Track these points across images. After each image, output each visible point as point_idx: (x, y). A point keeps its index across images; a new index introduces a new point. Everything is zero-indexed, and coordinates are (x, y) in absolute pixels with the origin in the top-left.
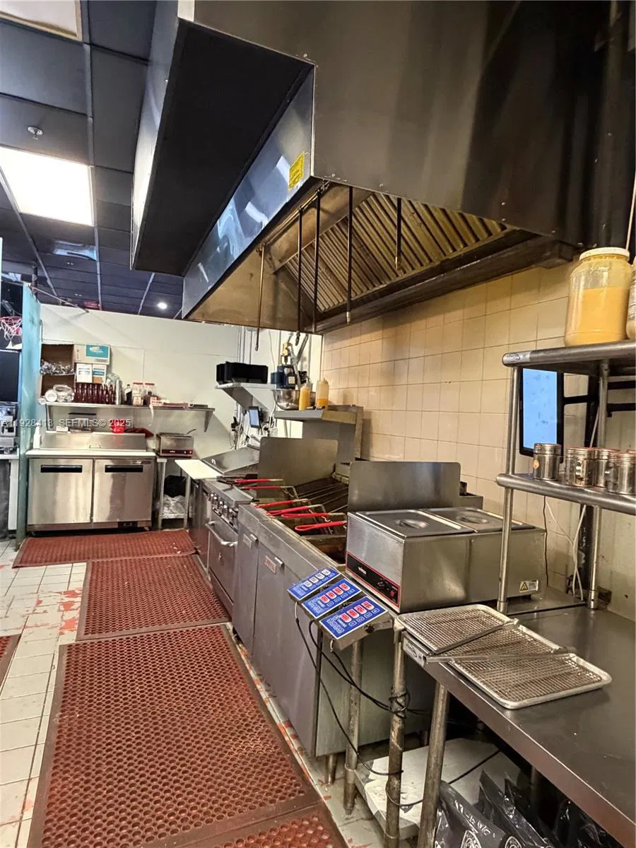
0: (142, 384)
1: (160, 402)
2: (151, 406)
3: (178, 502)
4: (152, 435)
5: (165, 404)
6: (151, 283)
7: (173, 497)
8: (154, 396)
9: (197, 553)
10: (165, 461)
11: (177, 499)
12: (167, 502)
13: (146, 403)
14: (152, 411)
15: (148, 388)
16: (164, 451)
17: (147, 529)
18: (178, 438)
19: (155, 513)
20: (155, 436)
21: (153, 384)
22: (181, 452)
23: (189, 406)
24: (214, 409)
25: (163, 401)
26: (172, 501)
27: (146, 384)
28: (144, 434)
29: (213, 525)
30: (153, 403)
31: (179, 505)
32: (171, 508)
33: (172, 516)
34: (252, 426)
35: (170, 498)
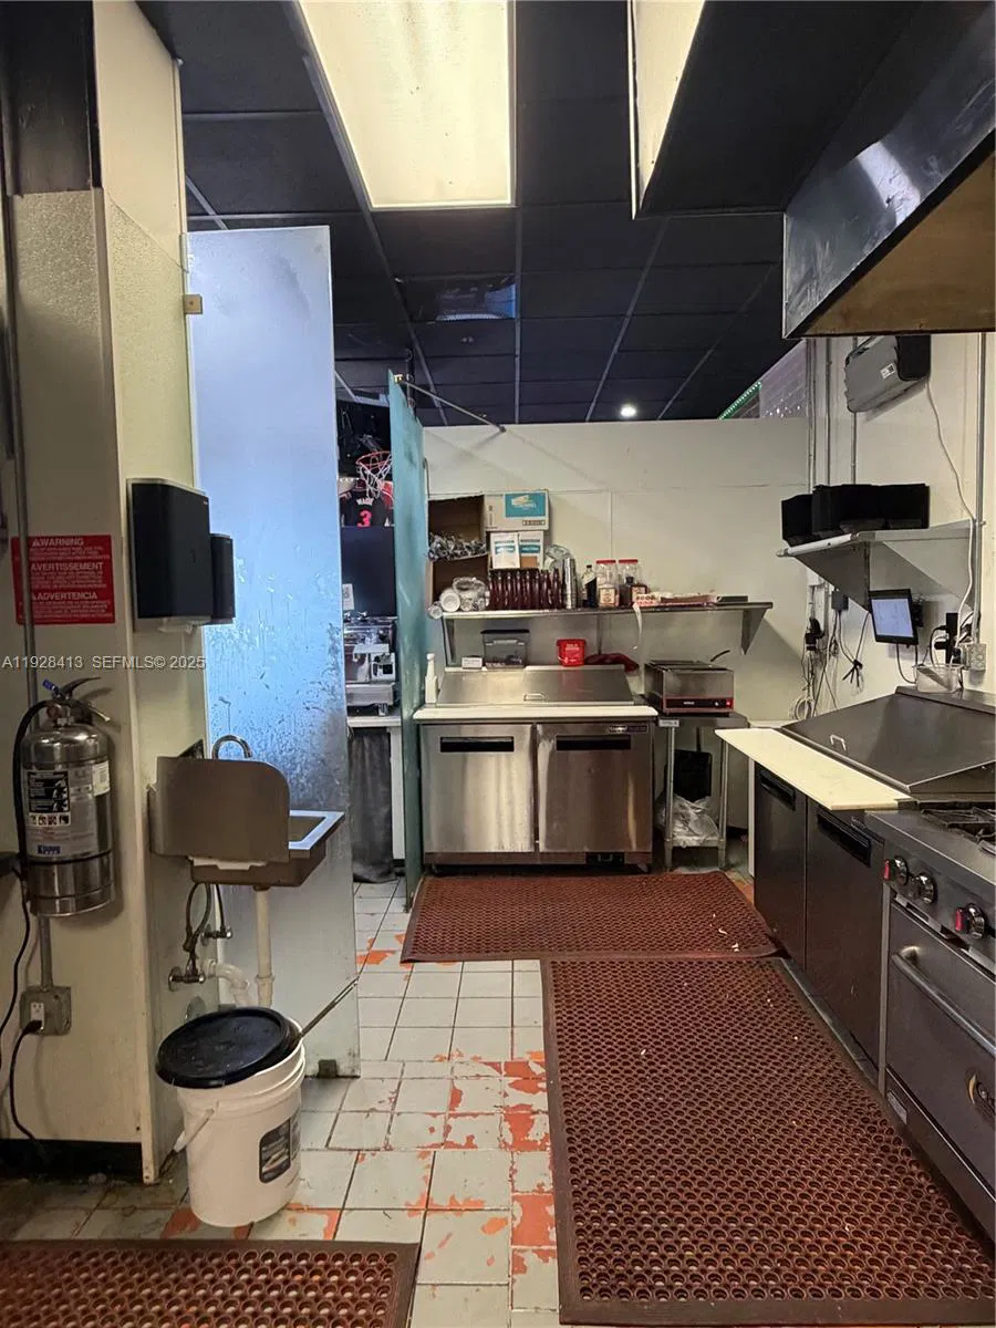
0: (614, 561)
1: (653, 598)
2: (636, 607)
3: (703, 812)
4: (637, 666)
5: (663, 599)
6: (615, 355)
7: (693, 801)
8: (639, 585)
9: (782, 953)
10: (675, 723)
11: (701, 805)
12: (683, 811)
13: (625, 600)
14: (639, 617)
15: (627, 570)
16: (671, 703)
17: (644, 867)
18: (694, 670)
19: (659, 834)
20: (642, 668)
21: (636, 561)
22: (710, 703)
23: (715, 601)
24: (770, 605)
25: (658, 595)
26: (693, 809)
27: (621, 561)
28: (623, 667)
29: (913, 958)
30: (639, 600)
31: (706, 817)
32: (690, 825)
33: (692, 841)
34: (879, 639)
35: (687, 803)
